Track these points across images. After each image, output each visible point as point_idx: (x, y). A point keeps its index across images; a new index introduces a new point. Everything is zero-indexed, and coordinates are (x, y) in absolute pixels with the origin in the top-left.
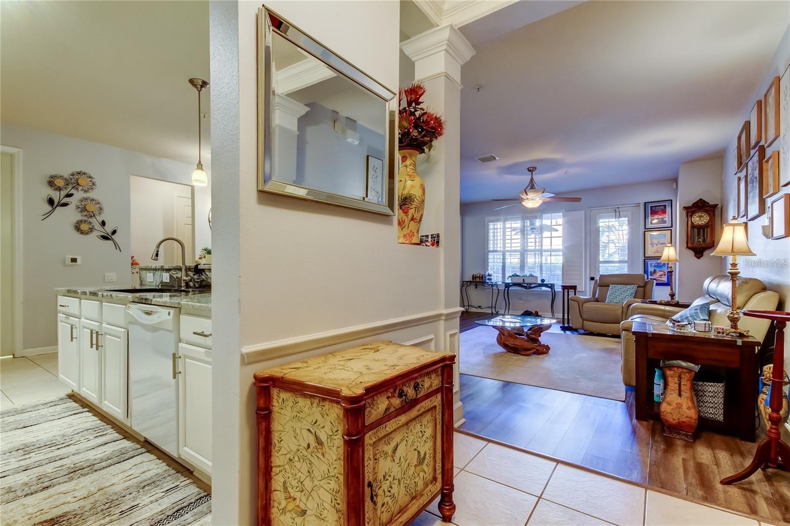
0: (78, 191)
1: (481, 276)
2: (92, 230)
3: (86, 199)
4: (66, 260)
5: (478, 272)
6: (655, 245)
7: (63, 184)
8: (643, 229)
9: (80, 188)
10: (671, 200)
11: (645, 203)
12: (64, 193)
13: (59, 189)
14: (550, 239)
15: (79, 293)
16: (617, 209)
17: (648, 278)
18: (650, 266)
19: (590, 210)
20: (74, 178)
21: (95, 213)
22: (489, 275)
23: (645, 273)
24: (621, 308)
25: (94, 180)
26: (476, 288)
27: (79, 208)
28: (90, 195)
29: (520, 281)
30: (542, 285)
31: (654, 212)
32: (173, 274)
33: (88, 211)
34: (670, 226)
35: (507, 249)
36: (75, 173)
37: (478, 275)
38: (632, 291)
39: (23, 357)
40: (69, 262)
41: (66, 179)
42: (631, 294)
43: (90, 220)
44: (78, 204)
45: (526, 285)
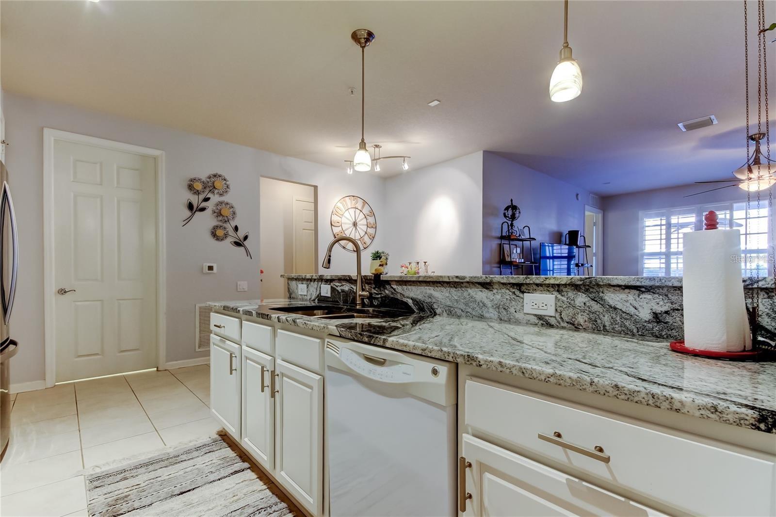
0: (214, 195)
2: (226, 236)
3: (221, 203)
4: (204, 268)
7: (201, 187)
9: (216, 191)
12: (202, 197)
13: (197, 193)
15: (241, 312)
20: (211, 181)
21: (229, 217)
25: (228, 183)
27: (215, 212)
28: (225, 199)
32: (337, 286)
33: (223, 216)
36: (212, 176)
39: (165, 370)
40: (206, 270)
41: (203, 182)
43: (225, 225)
44: (214, 208)
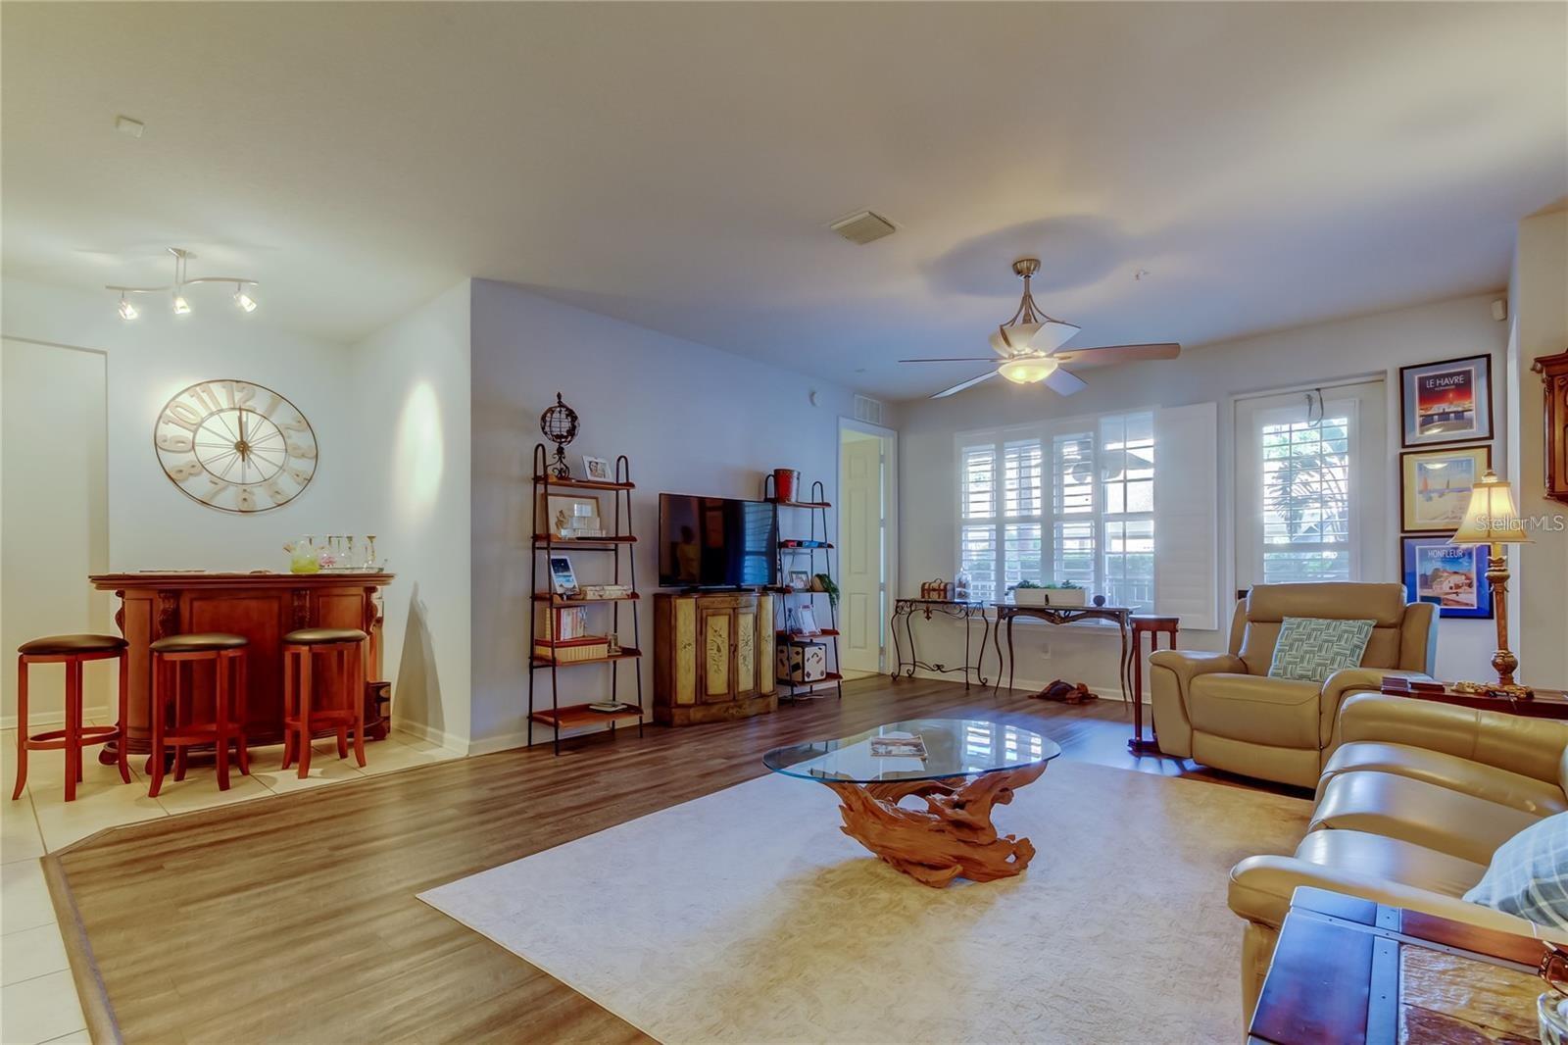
1: (942, 587)
5: (932, 576)
6: (1435, 496)
8: (1394, 448)
10: (1488, 357)
11: (1402, 370)
14: (1122, 484)
16: (1315, 395)
17: (1412, 597)
18: (1421, 560)
19: (1236, 401)
22: (963, 585)
23: (1403, 582)
24: (1317, 698)
26: (928, 618)
29: (1035, 599)
30: (1098, 612)
31: (1429, 395)
34: (1487, 435)
35: (1009, 514)
37: (935, 585)
38: (1356, 641)
42: (1353, 652)
45: (1053, 611)
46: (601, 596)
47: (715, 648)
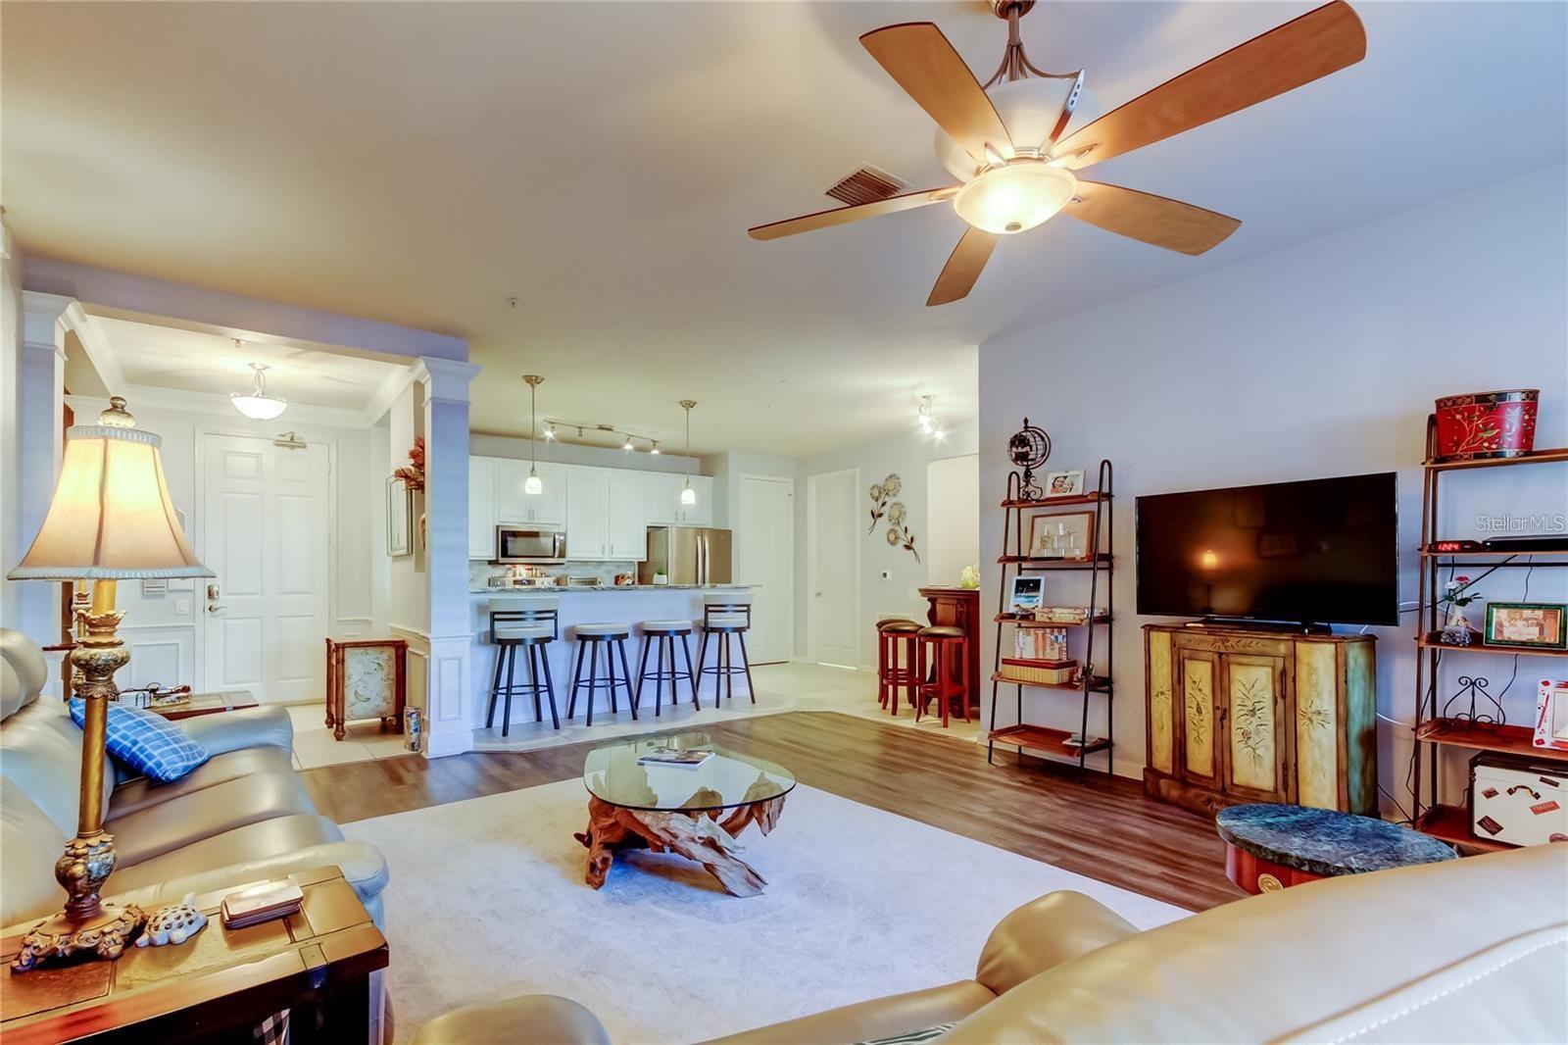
2: (898, 539)
3: (895, 505)
7: (880, 492)
9: (892, 494)
12: (880, 502)
13: (877, 498)
20: (888, 484)
21: (901, 519)
25: (899, 482)
27: (890, 516)
28: (897, 499)
33: (896, 519)
36: (889, 478)
40: (881, 578)
41: (882, 486)
43: (897, 528)
44: (890, 512)
46: (1050, 619)
47: (1194, 706)
